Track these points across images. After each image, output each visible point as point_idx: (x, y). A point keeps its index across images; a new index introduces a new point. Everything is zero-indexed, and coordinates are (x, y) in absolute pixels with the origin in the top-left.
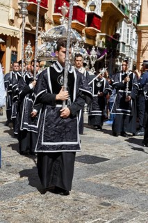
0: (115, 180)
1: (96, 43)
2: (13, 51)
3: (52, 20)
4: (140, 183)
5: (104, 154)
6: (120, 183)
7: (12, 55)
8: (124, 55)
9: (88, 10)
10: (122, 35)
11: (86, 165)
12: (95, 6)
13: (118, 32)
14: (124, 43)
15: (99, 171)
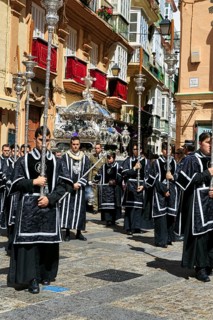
0: (151, 305)
1: (122, 117)
2: (10, 130)
3: (63, 88)
4: (185, 307)
5: (135, 268)
6: (158, 308)
7: (9, 134)
8: (159, 133)
9: (110, 75)
10: (155, 106)
11: (111, 283)
12: (119, 70)
13: (150, 102)
14: (158, 117)
15: (129, 292)
